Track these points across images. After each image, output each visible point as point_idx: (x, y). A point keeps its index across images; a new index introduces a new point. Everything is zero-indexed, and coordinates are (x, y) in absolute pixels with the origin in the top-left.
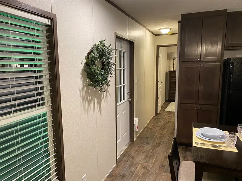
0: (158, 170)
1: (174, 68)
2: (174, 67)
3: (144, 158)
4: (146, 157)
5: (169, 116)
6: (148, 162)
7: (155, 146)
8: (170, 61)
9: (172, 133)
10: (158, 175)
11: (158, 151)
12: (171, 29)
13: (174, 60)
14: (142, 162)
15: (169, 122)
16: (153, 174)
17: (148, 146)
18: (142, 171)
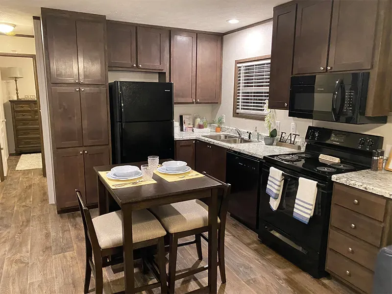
0: (42, 256)
1: (18, 96)
2: (17, 94)
3: (10, 250)
4: (13, 246)
5: (27, 176)
6: (20, 251)
7: (21, 226)
8: (8, 82)
9: (44, 200)
10: (45, 262)
11: (31, 232)
12: (15, 26)
13: (16, 81)
14: (9, 256)
15: (30, 186)
16: (36, 264)
17: (8, 230)
18: (15, 267)
